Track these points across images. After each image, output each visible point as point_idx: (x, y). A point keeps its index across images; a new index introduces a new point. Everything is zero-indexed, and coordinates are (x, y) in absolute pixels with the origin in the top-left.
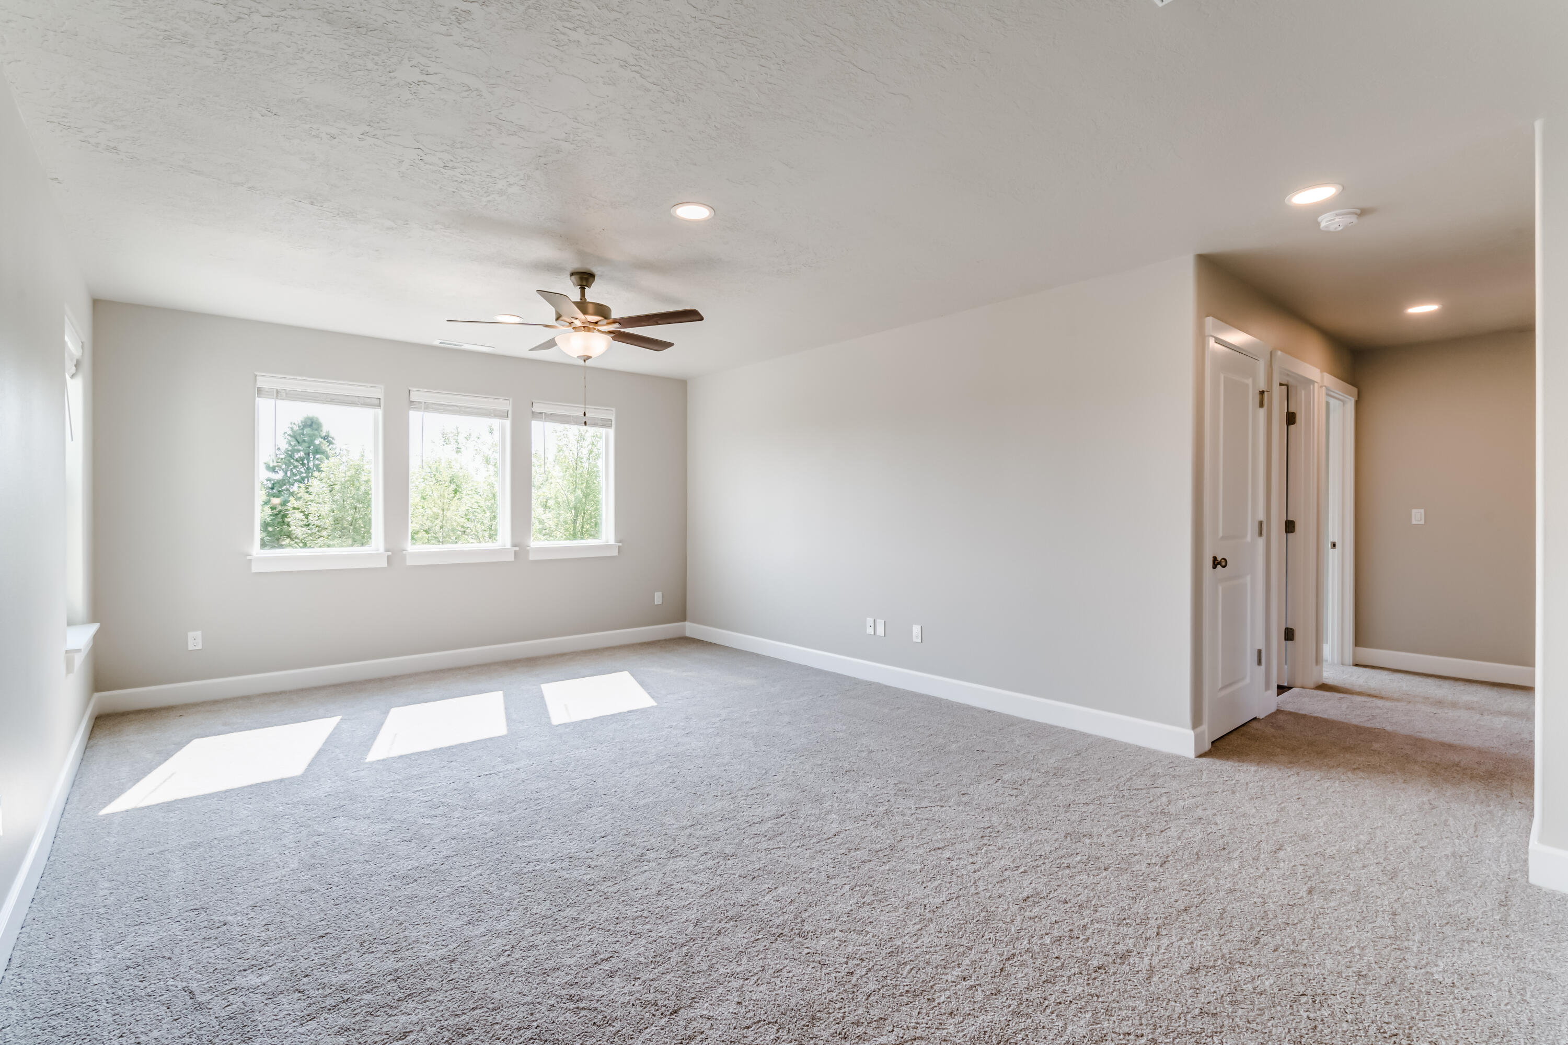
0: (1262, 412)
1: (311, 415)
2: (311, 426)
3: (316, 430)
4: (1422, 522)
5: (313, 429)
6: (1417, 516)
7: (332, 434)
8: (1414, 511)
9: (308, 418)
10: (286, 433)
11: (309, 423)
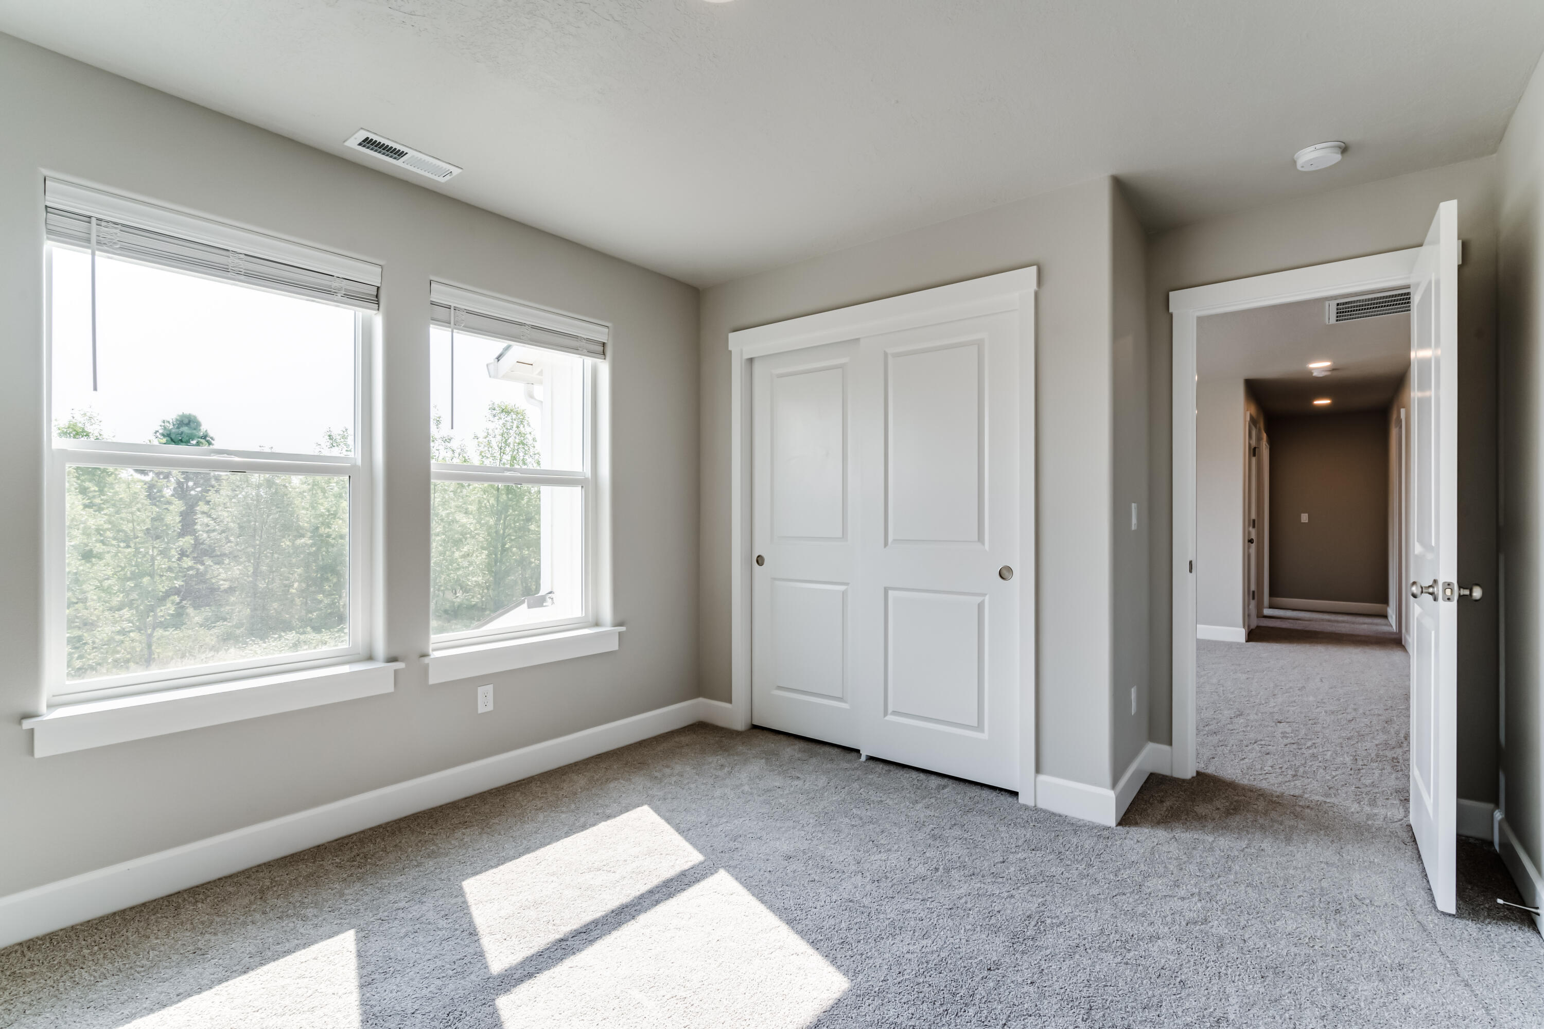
0: (1254, 460)
1: (187, 412)
2: (188, 424)
3: (195, 429)
4: (1307, 521)
5: (190, 428)
6: (1305, 518)
7: (211, 434)
8: (1302, 515)
9: (183, 416)
10: (158, 431)
11: (186, 421)
